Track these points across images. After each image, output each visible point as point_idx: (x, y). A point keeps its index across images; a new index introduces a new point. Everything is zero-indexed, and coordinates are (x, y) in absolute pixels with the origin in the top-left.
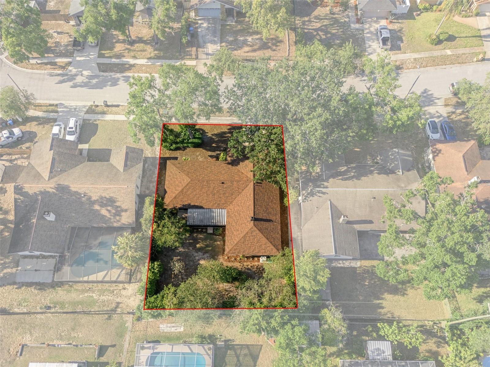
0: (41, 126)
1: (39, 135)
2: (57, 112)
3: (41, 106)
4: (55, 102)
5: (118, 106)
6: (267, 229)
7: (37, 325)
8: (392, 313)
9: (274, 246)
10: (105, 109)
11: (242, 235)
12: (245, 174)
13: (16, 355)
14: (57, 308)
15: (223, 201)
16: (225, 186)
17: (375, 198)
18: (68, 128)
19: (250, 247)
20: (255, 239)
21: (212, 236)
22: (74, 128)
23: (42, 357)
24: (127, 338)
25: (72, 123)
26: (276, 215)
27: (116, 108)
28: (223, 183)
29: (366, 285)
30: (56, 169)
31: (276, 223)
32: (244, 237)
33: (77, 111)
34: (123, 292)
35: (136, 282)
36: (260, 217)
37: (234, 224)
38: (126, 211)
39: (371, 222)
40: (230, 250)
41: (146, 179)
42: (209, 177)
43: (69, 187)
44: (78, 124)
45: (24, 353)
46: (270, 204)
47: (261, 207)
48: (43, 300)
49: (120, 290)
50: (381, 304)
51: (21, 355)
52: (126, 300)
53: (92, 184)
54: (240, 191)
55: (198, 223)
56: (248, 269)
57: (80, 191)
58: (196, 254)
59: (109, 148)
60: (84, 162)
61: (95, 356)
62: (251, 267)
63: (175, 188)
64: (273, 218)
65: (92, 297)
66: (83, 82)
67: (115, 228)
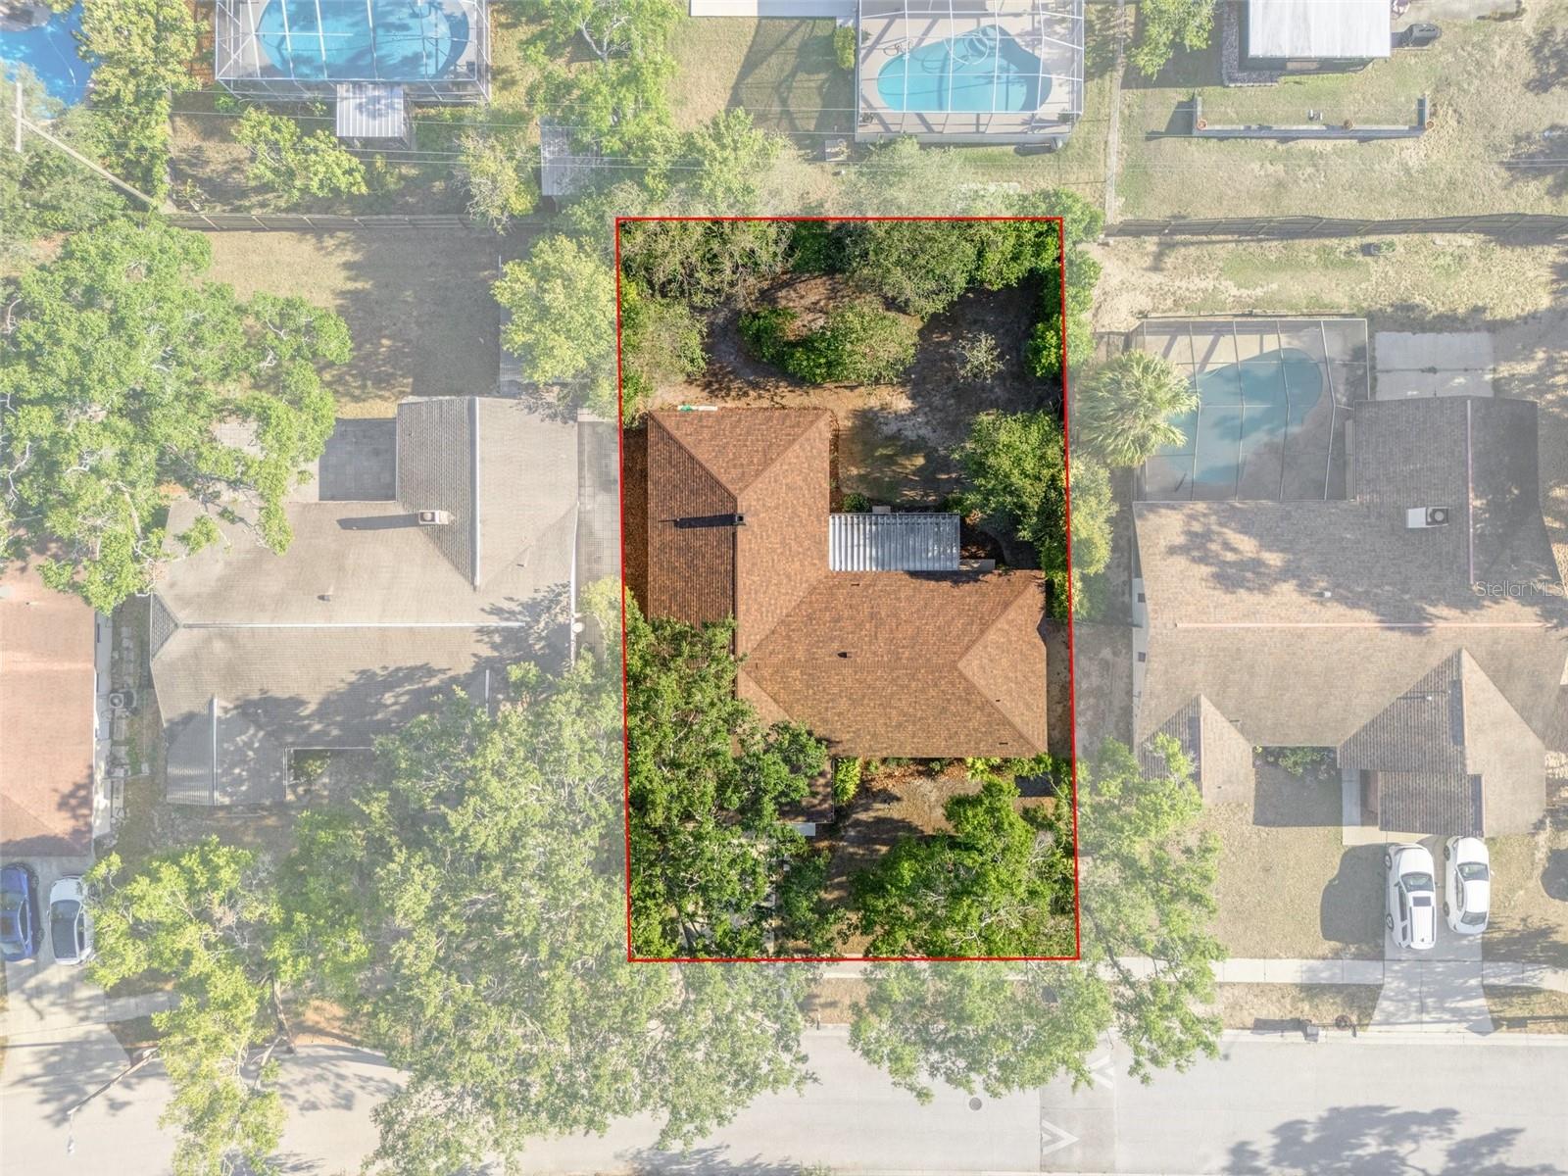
0: (1535, 922)
1: (1535, 883)
2: (1491, 991)
3: (1556, 1018)
4: (1505, 1038)
5: (1261, 1026)
6: (691, 491)
7: (1394, 194)
8: (322, 248)
9: (671, 437)
10: (1305, 1010)
11: (776, 468)
12: (765, 697)
13: (1434, 105)
14: (1343, 249)
15: (841, 594)
16: (836, 645)
17: (322, 598)
18: (1433, 902)
19: (748, 433)
20: (731, 456)
21: (875, 494)
22: (1411, 903)
23: (1359, 96)
24: (1114, 164)
25: (1423, 926)
26: (662, 549)
27: (1263, 1015)
28: (843, 655)
29: (388, 337)
30: (1443, 701)
31: (664, 517)
32: (767, 462)
33: (1412, 997)
34: (1144, 302)
35: (1109, 333)
36: (714, 535)
37: (803, 512)
38: (1172, 550)
39: (346, 524)
40: (812, 422)
41: (1117, 704)
42: (894, 681)
43: (1380, 621)
44: (1399, 925)
45: (1414, 107)
46: (680, 585)
47: (712, 570)
48: (1391, 273)
49: (1154, 310)
50: (349, 279)
51: (1421, 103)
52: (1133, 279)
53: (1301, 636)
54: (783, 630)
55: (922, 520)
56: (755, 386)
57: (1341, 609)
58: (922, 432)
59: (1264, 831)
60: (1346, 745)
61: (1204, 102)
62: (746, 394)
63: (1010, 642)
64: (672, 534)
65: (1239, 286)
66: (1415, 1138)
67: (1202, 498)
